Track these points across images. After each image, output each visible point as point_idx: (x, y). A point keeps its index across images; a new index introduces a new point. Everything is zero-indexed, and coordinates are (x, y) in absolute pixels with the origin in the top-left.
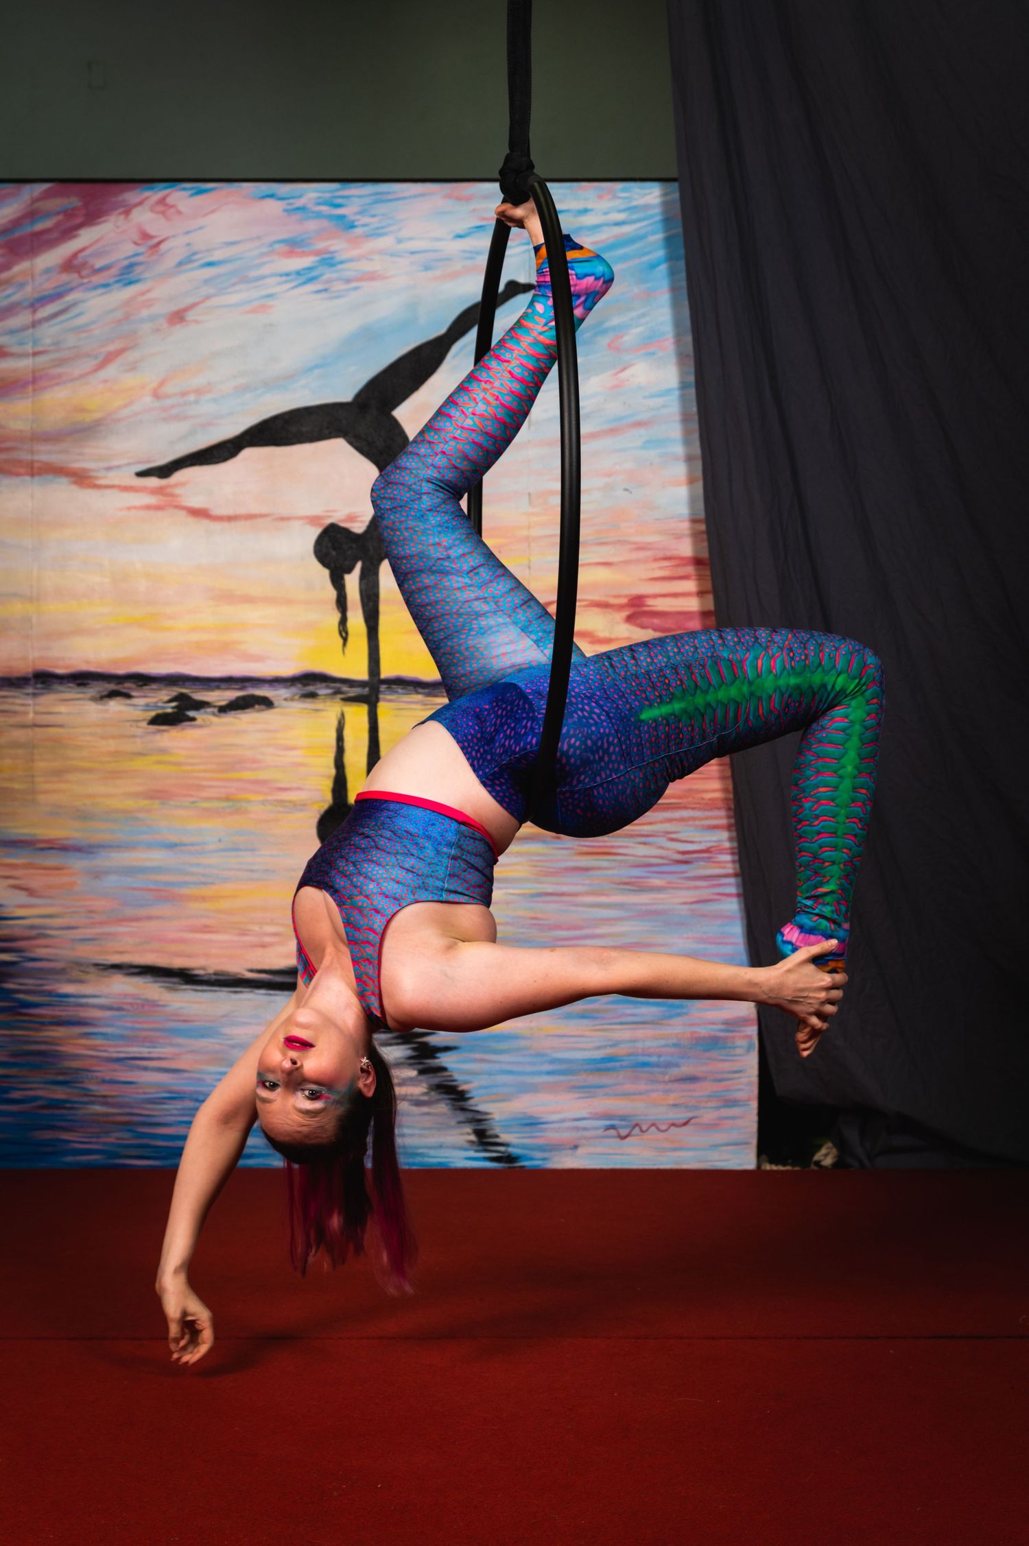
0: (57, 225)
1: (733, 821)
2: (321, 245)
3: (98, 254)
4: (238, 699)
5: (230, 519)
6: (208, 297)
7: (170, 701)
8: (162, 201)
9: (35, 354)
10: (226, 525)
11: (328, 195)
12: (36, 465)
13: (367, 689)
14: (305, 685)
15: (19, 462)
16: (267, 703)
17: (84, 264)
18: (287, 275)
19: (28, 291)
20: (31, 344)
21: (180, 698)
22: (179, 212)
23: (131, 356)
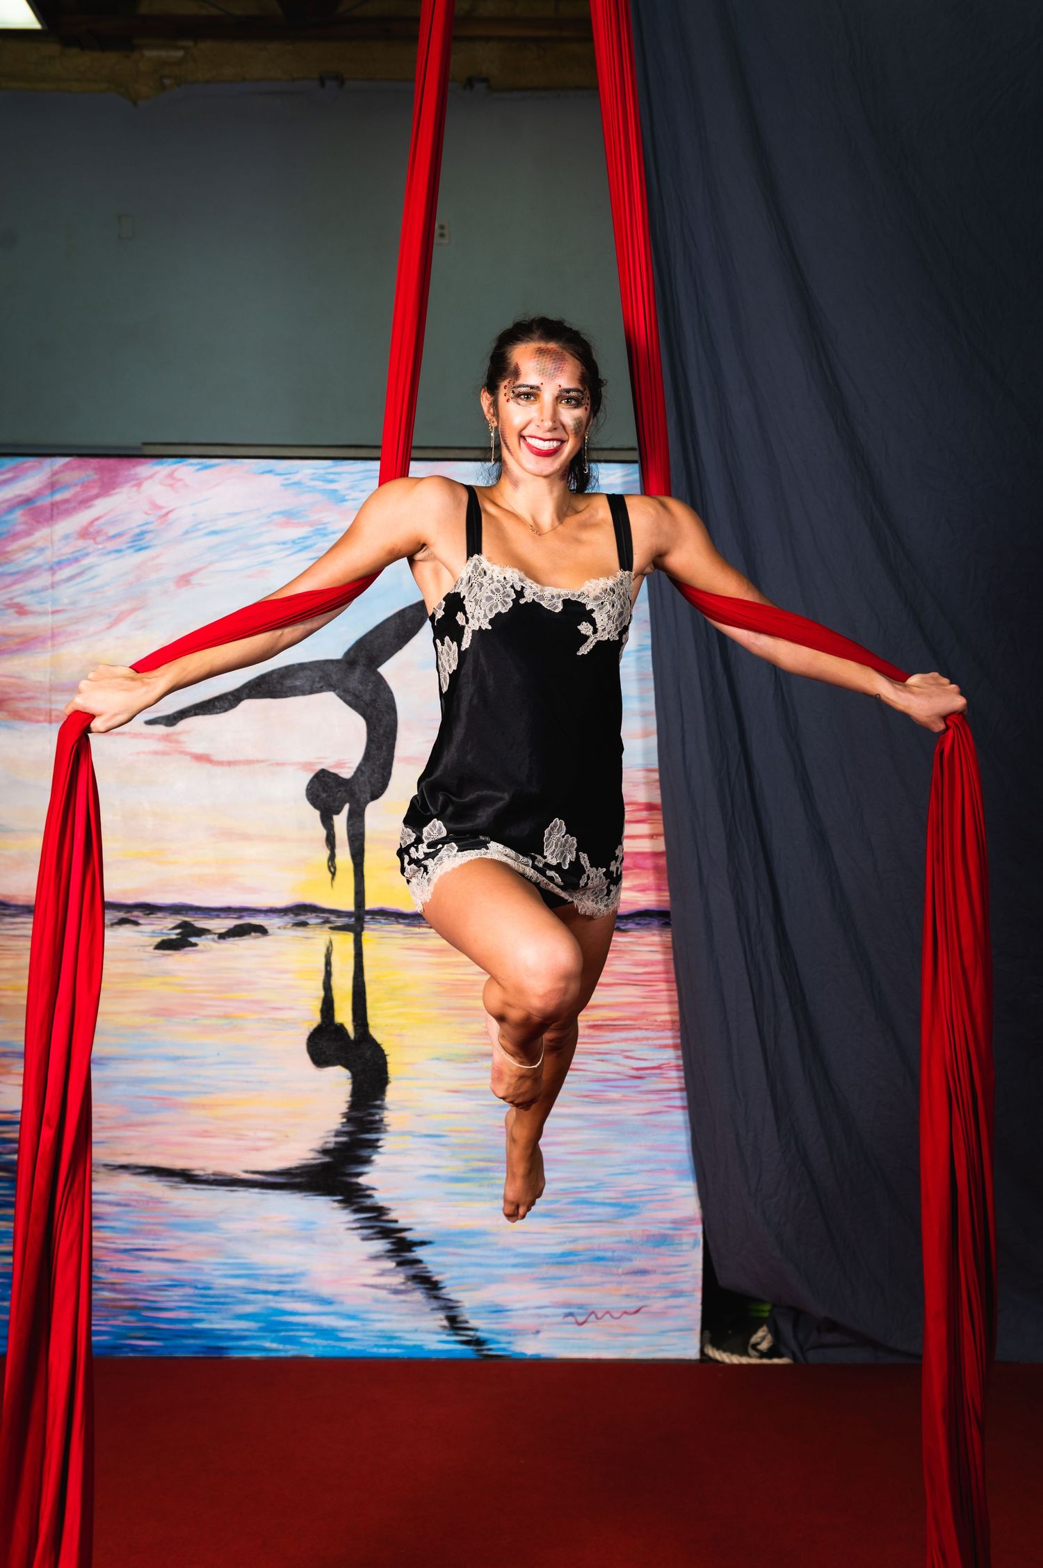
0: (75, 495)
1: (679, 1041)
2: (314, 517)
3: (113, 523)
4: (236, 926)
5: (230, 763)
6: (212, 563)
7: (174, 928)
8: (171, 475)
9: (54, 612)
10: (226, 769)
11: (321, 471)
12: (54, 713)
13: (353, 919)
14: (297, 915)
15: (38, 711)
16: (262, 931)
17: (99, 532)
18: (284, 543)
19: (48, 557)
20: (50, 603)
21: (184, 925)
22: (186, 486)
23: (141, 615)
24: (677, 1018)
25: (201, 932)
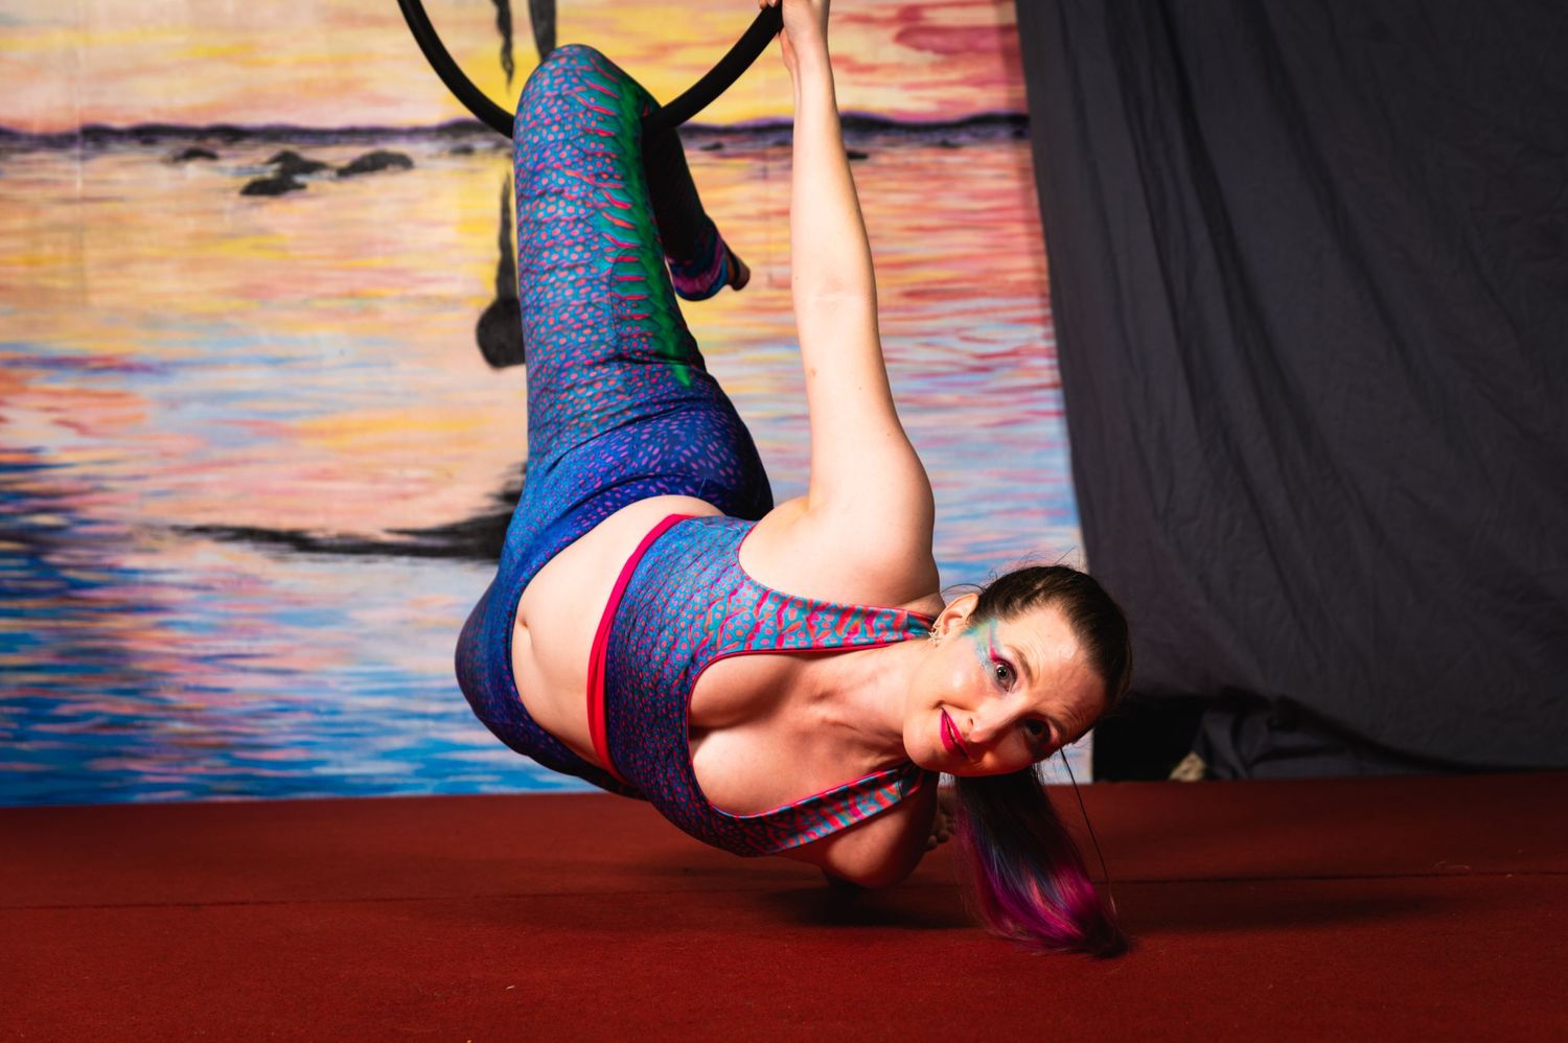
16: (405, 162)
21: (285, 158)
24: (1045, 277)
25: (312, 168)
